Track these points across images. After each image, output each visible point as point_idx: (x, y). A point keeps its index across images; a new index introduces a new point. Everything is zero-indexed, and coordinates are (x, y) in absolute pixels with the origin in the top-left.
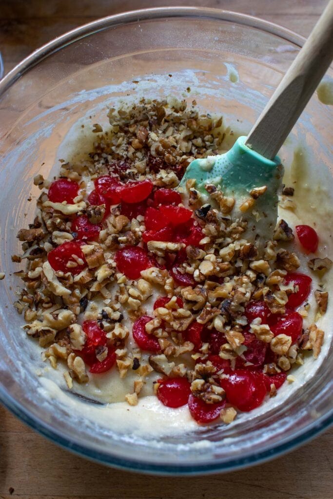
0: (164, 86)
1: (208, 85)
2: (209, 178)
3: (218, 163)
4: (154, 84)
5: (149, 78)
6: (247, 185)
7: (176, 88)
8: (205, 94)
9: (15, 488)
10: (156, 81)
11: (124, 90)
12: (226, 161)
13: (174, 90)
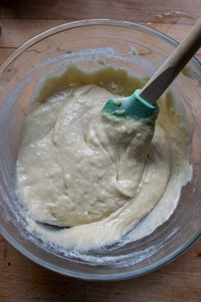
0: (95, 54)
1: (119, 54)
2: (118, 110)
3: (124, 102)
4: (89, 53)
5: (87, 50)
6: (139, 116)
7: (101, 55)
8: (118, 59)
9: (11, 263)
10: (91, 52)
11: (72, 56)
12: (128, 103)
13: (100, 56)
